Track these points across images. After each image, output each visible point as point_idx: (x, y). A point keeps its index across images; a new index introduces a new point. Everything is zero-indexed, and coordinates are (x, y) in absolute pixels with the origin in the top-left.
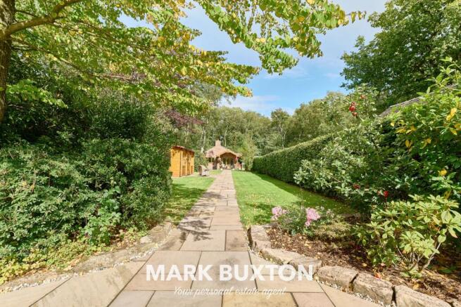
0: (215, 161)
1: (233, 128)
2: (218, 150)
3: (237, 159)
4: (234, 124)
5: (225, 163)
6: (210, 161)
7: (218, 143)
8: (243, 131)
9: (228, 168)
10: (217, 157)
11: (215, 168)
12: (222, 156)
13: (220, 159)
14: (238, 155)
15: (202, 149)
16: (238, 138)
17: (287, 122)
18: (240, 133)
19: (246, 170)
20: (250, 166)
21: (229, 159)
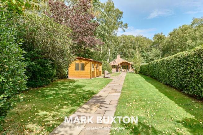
0: (117, 67)
1: (129, 48)
2: (119, 60)
3: (130, 65)
4: (129, 45)
5: (123, 68)
6: (114, 67)
7: (119, 56)
8: (134, 49)
9: (125, 71)
10: (118, 65)
11: (117, 71)
12: (121, 64)
13: (120, 66)
14: (131, 63)
15: (108, 61)
16: (132, 53)
17: (164, 41)
18: (133, 50)
19: (136, 73)
20: (138, 70)
21: (125, 66)
